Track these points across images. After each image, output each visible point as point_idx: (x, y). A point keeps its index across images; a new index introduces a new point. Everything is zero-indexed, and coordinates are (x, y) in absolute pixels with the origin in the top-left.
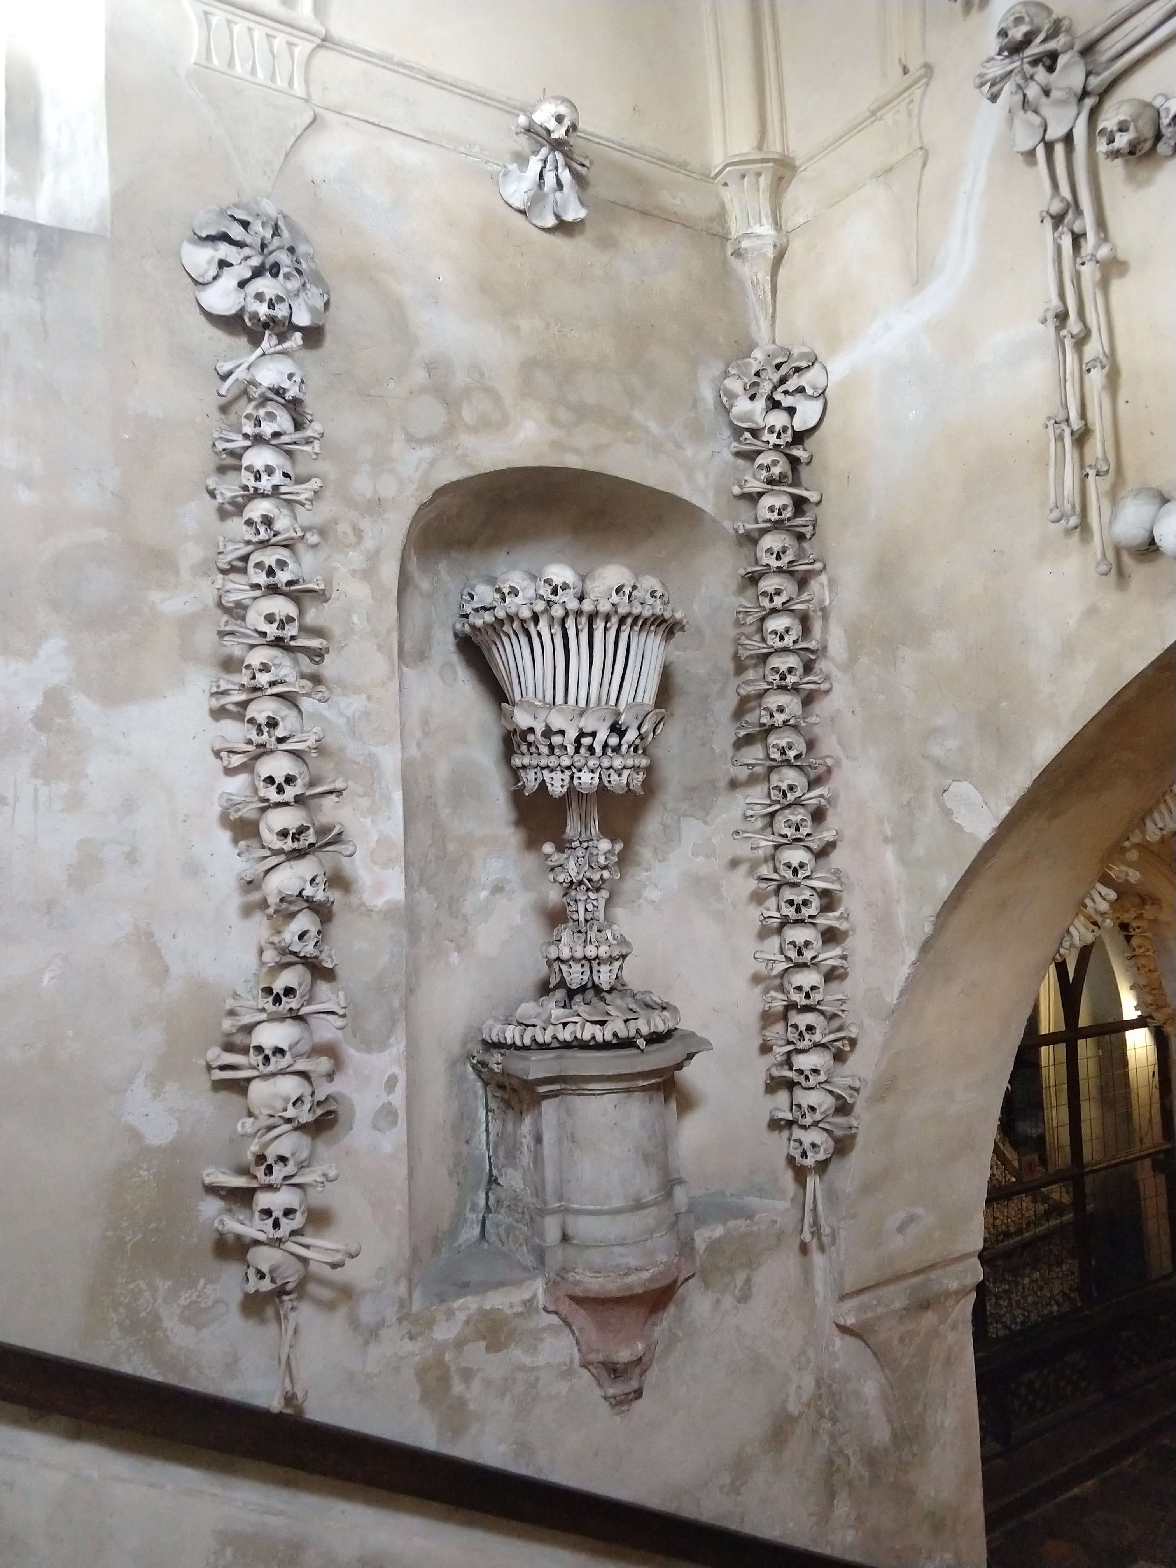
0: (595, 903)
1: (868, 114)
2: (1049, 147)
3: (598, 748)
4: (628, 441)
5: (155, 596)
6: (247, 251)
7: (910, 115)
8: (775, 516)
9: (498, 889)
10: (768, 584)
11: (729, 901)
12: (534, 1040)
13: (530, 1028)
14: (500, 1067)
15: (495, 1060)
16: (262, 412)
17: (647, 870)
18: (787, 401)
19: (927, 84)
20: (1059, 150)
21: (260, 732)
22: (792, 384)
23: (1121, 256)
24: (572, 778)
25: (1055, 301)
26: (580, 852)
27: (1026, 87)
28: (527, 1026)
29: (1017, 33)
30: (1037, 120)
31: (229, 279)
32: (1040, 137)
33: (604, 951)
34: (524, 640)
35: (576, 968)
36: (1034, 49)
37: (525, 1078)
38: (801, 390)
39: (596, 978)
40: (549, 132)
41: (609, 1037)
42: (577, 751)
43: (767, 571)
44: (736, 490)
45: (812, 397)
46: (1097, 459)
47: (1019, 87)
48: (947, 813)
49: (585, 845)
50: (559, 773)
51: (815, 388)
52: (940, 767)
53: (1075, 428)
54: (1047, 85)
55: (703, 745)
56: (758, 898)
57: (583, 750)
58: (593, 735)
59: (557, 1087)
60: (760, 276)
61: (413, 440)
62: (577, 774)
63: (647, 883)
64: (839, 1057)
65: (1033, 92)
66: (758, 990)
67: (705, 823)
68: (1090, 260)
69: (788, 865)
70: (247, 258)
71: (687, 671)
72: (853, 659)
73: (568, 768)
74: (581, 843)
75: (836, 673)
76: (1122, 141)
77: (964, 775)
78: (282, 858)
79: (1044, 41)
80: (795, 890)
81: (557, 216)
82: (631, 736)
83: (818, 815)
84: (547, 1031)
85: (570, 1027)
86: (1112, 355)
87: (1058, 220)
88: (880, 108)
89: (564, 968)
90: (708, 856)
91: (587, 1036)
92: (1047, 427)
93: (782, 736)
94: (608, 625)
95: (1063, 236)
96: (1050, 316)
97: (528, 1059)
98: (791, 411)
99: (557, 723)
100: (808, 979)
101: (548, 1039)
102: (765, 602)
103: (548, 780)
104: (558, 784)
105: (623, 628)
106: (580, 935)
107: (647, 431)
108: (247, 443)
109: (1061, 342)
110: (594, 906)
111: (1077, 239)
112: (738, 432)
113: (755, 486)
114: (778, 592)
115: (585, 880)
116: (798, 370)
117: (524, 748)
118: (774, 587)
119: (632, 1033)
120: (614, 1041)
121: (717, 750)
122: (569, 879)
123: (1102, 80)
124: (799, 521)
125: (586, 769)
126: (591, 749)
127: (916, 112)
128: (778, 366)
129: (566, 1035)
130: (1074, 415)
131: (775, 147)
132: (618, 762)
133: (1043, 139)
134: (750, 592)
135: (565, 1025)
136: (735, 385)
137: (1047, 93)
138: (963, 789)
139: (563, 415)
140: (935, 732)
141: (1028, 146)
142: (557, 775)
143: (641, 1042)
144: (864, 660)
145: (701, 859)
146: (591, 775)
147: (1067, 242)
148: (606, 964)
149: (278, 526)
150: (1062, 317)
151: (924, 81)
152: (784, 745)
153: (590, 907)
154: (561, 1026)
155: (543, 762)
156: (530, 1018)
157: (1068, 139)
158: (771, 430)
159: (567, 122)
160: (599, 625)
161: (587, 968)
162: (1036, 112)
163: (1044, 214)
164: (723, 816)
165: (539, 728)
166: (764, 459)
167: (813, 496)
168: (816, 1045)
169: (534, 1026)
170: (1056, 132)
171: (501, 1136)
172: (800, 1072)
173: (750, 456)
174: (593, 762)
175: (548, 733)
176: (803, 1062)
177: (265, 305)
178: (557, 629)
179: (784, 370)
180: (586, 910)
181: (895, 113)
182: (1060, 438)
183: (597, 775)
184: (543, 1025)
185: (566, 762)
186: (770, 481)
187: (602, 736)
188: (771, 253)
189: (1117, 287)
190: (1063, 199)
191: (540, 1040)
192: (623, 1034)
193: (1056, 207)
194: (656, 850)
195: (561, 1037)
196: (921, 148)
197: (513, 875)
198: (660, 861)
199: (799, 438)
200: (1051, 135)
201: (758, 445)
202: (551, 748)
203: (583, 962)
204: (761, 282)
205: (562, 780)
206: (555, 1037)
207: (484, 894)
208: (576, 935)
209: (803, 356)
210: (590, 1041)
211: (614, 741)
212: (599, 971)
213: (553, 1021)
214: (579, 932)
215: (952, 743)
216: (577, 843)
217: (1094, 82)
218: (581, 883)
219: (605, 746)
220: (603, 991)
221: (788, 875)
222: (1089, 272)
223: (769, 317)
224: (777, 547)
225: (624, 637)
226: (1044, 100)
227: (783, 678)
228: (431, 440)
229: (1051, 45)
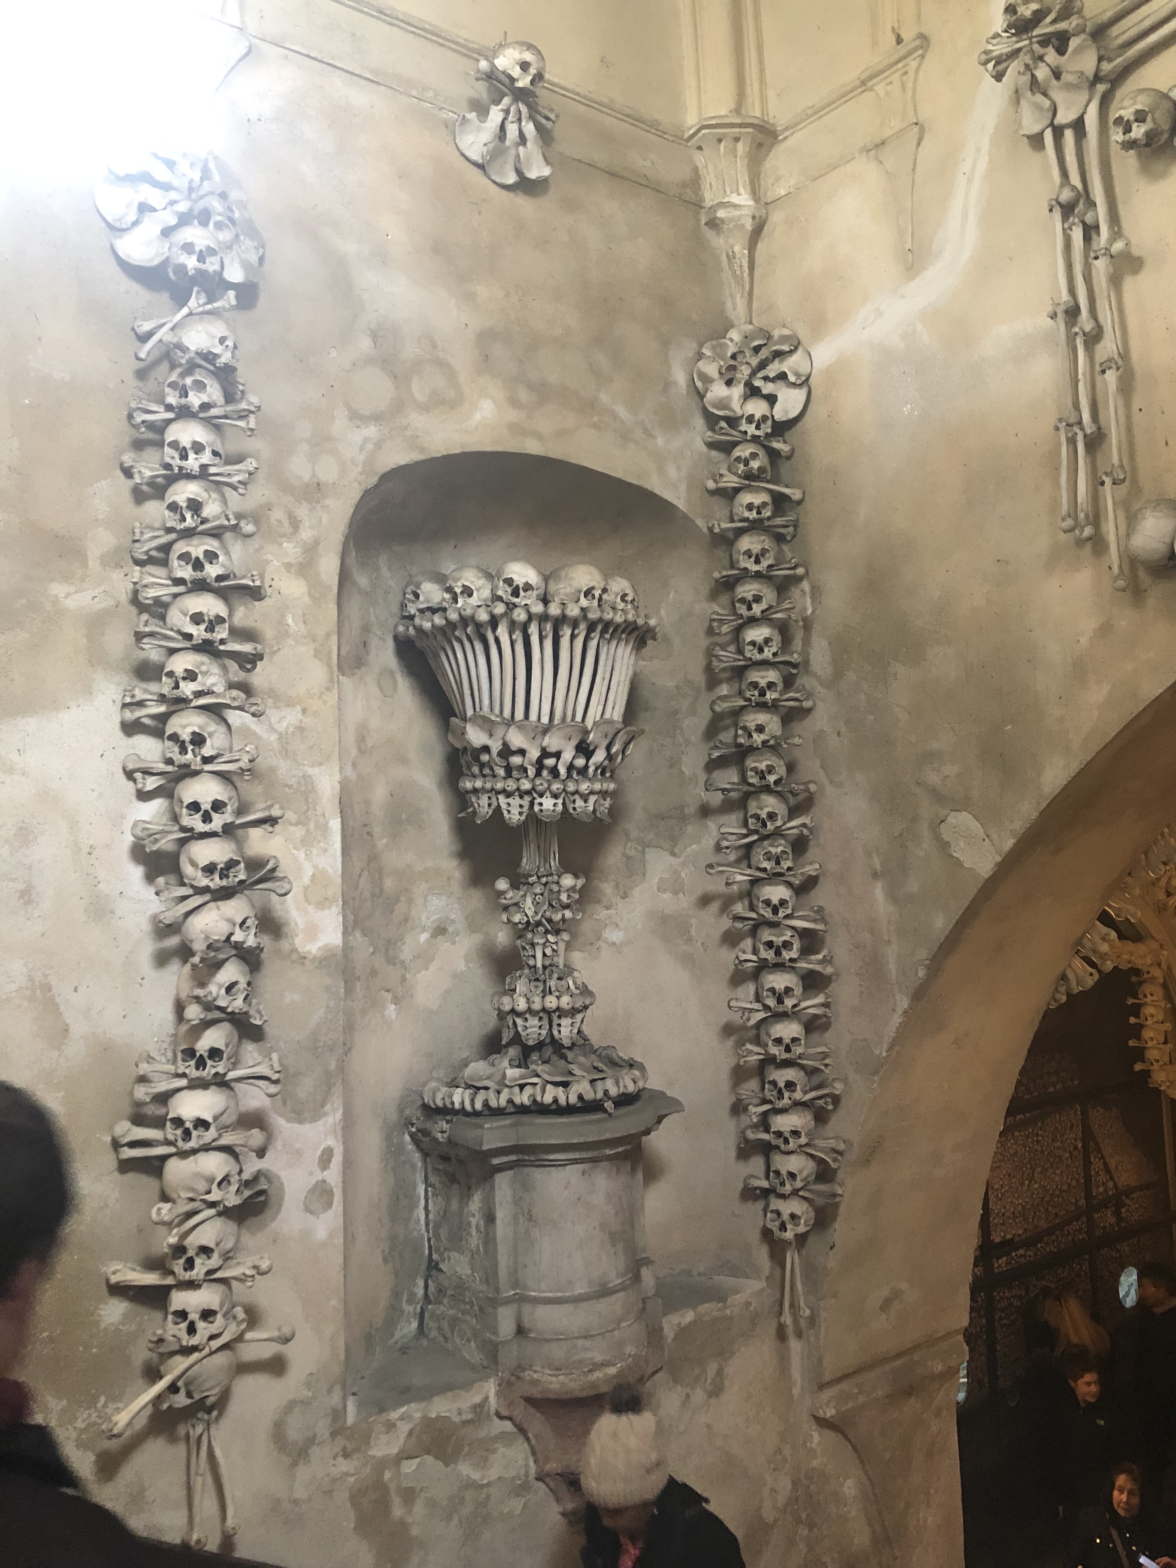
0: (554, 947)
1: (858, 83)
2: (1058, 132)
3: (562, 770)
4: (595, 426)
5: (58, 589)
6: (173, 195)
7: (903, 88)
8: (753, 515)
9: (440, 931)
10: (747, 590)
11: (699, 943)
12: (486, 1104)
13: (481, 1091)
14: (445, 1135)
15: (441, 1129)
16: (189, 381)
17: (607, 908)
18: (768, 388)
19: (923, 56)
20: (1069, 136)
21: (183, 750)
22: (772, 370)
23: (1135, 252)
24: (532, 804)
25: (1065, 296)
26: (538, 889)
27: (1035, 68)
28: (479, 1089)
29: (1026, 11)
30: (1047, 103)
31: (151, 227)
32: (1049, 122)
33: (565, 1001)
34: (479, 647)
35: (534, 1022)
36: (1045, 28)
37: (478, 1148)
38: (783, 376)
39: (555, 1033)
40: (512, 80)
41: (573, 1099)
42: (538, 774)
43: (745, 575)
44: (711, 485)
45: (794, 385)
46: (1113, 465)
47: (1027, 66)
48: (944, 846)
49: (544, 880)
50: (517, 798)
51: (798, 375)
52: (938, 797)
53: (1088, 431)
54: (1057, 67)
55: (671, 767)
56: (731, 939)
57: (545, 773)
58: (558, 755)
59: (513, 1158)
60: (737, 249)
61: (357, 418)
62: (538, 800)
63: (607, 922)
64: (821, 1117)
65: (1042, 73)
66: (730, 1043)
67: (673, 854)
68: (1104, 254)
69: (767, 902)
70: (173, 203)
71: (654, 684)
72: (838, 674)
73: (528, 793)
74: (539, 878)
75: (820, 690)
76: (1138, 132)
77: (963, 804)
78: (207, 897)
79: (1054, 21)
80: (775, 931)
81: (519, 172)
82: (599, 756)
83: (800, 846)
84: (502, 1095)
85: (528, 1090)
86: (1125, 355)
87: (1067, 210)
88: (871, 78)
89: (519, 1021)
90: (675, 893)
91: (548, 1099)
92: (1057, 429)
93: (762, 758)
94: (576, 632)
95: (1074, 228)
96: (1060, 311)
97: (482, 1127)
98: (772, 399)
99: (516, 740)
100: (789, 1030)
101: (503, 1102)
102: (742, 610)
103: (504, 806)
104: (515, 811)
105: (593, 635)
106: (538, 983)
107: (615, 416)
108: (170, 415)
109: (1071, 340)
110: (554, 950)
111: (1090, 231)
112: (712, 420)
113: (731, 481)
114: (758, 599)
115: (544, 921)
116: (779, 355)
117: (476, 770)
118: (752, 593)
119: (600, 1095)
120: (579, 1105)
121: (687, 772)
122: (526, 919)
123: (1114, 67)
124: (779, 521)
125: (548, 794)
126: (554, 772)
127: (910, 85)
128: (757, 349)
129: (524, 1098)
130: (1086, 417)
131: (754, 111)
132: (584, 787)
133: (1052, 124)
134: (725, 599)
135: (522, 1087)
136: (711, 369)
137: (1057, 74)
138: (963, 819)
139: (523, 395)
140: (930, 757)
141: (1036, 129)
142: (515, 801)
143: (609, 1105)
144: (852, 675)
145: (667, 896)
146: (554, 801)
147: (1077, 234)
148: (566, 1016)
149: (206, 512)
150: (1073, 313)
151: (920, 52)
152: (764, 769)
153: (548, 951)
154: (517, 1089)
155: (499, 786)
156: (481, 1079)
157: (1079, 125)
158: (750, 419)
159: (533, 71)
160: (566, 632)
161: (545, 1022)
162: (1045, 94)
163: (1054, 203)
164: (693, 847)
165: (496, 746)
166: (743, 451)
167: (795, 494)
168: (797, 1104)
169: (486, 1088)
170: (1065, 116)
171: (445, 1215)
172: (779, 1134)
173: (726, 448)
174: (556, 786)
175: (506, 752)
176: (784, 1123)
177: (194, 258)
178: (518, 636)
179: (764, 354)
180: (544, 955)
181: (887, 84)
182: (1072, 441)
183: (560, 801)
184: (497, 1087)
185: (526, 785)
186: (749, 476)
187: (568, 755)
188: (749, 225)
189: (1129, 284)
190: (1074, 188)
191: (493, 1103)
192: (589, 1096)
193: (1066, 195)
194: (617, 885)
195: (517, 1101)
196: (916, 124)
197: (456, 914)
198: (622, 898)
199: (781, 428)
200: (1061, 119)
201: (736, 436)
202: (509, 769)
203: (541, 1014)
204: (738, 256)
205: (521, 806)
206: (510, 1101)
207: (424, 937)
208: (533, 984)
209: (784, 339)
210: (550, 1105)
211: (580, 762)
212: (559, 1025)
213: (507, 1083)
214: (537, 980)
215: (950, 770)
216: (534, 878)
217: (1106, 67)
218: (539, 924)
219: (570, 767)
220: (562, 1046)
221: (767, 913)
222: (1101, 266)
223: (746, 294)
224: (756, 548)
225: (593, 644)
226: (1054, 82)
227: (762, 694)
228: (377, 418)
229: (1062, 26)
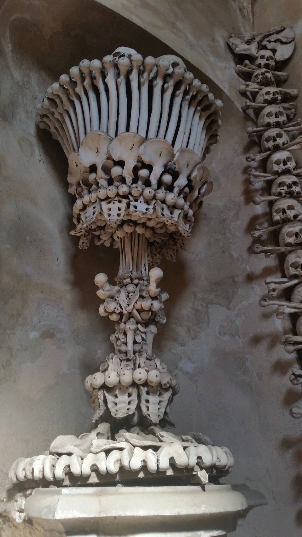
0: (144, 335)
3: (154, 180)
8: (270, 97)
9: (49, 334)
10: (272, 132)
11: (255, 373)
12: (69, 473)
13: (64, 457)
14: (23, 515)
15: (20, 508)
18: (271, 46)
22: (273, 38)
24: (128, 205)
26: (131, 288)
28: (61, 455)
33: (154, 375)
34: (92, 95)
35: (123, 396)
38: (279, 40)
39: (144, 408)
41: (164, 465)
42: (135, 181)
43: (270, 125)
44: (242, 88)
45: (286, 43)
49: (136, 281)
50: (117, 202)
51: (287, 39)
57: (140, 181)
58: (150, 168)
60: (245, 4)
62: (133, 203)
67: (229, 308)
73: (126, 197)
74: (132, 280)
82: (182, 181)
84: (85, 460)
85: (115, 455)
89: (110, 398)
90: (232, 336)
91: (136, 464)
94: (166, 85)
98: (274, 51)
101: (86, 469)
104: (114, 212)
105: (178, 92)
106: (129, 363)
110: (143, 339)
113: (253, 87)
114: (279, 136)
115: (135, 312)
117: (85, 192)
119: (193, 461)
120: (170, 473)
122: (120, 310)
124: (286, 105)
125: (141, 199)
126: (147, 183)
132: (171, 200)
135: (108, 452)
136: (237, 41)
142: (115, 206)
143: (203, 475)
145: (226, 338)
146: (146, 206)
148: (154, 393)
152: (298, 231)
153: (138, 339)
154: (103, 454)
155: (102, 193)
158: (262, 57)
160: (159, 85)
161: (135, 397)
164: (244, 303)
165: (101, 163)
166: (259, 71)
169: (70, 454)
173: (248, 73)
174: (148, 192)
178: (122, 80)
180: (135, 342)
183: (151, 207)
184: (81, 453)
185: (123, 189)
186: (264, 84)
191: (76, 470)
194: (189, 330)
195: (102, 468)
197: (64, 326)
198: (192, 339)
201: (254, 68)
202: (110, 180)
203: (130, 390)
204: (246, 7)
205: (119, 209)
206: (94, 468)
208: (124, 363)
211: (167, 178)
212: (147, 401)
213: (93, 449)
214: (128, 360)
216: (128, 280)
218: (130, 315)
219: (160, 183)
220: (152, 424)
223: (251, 24)
227: (289, 188)
